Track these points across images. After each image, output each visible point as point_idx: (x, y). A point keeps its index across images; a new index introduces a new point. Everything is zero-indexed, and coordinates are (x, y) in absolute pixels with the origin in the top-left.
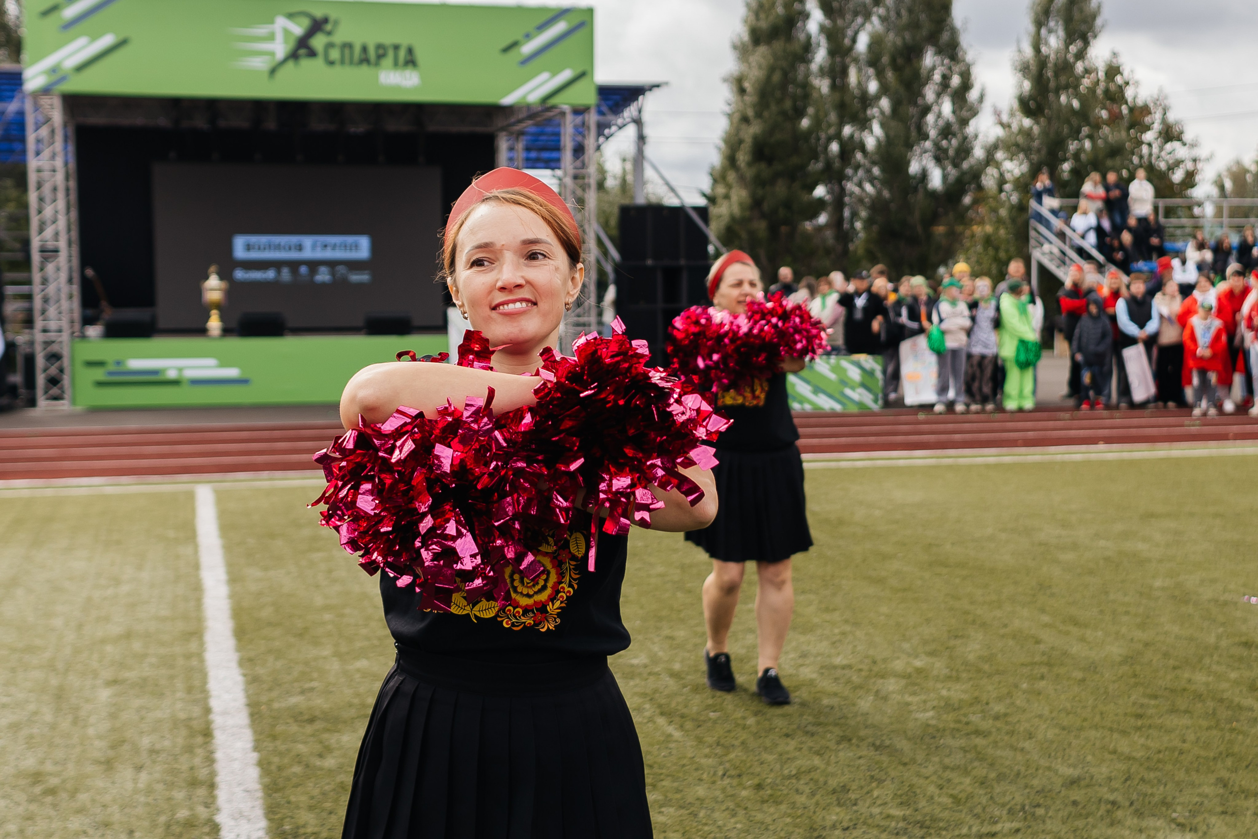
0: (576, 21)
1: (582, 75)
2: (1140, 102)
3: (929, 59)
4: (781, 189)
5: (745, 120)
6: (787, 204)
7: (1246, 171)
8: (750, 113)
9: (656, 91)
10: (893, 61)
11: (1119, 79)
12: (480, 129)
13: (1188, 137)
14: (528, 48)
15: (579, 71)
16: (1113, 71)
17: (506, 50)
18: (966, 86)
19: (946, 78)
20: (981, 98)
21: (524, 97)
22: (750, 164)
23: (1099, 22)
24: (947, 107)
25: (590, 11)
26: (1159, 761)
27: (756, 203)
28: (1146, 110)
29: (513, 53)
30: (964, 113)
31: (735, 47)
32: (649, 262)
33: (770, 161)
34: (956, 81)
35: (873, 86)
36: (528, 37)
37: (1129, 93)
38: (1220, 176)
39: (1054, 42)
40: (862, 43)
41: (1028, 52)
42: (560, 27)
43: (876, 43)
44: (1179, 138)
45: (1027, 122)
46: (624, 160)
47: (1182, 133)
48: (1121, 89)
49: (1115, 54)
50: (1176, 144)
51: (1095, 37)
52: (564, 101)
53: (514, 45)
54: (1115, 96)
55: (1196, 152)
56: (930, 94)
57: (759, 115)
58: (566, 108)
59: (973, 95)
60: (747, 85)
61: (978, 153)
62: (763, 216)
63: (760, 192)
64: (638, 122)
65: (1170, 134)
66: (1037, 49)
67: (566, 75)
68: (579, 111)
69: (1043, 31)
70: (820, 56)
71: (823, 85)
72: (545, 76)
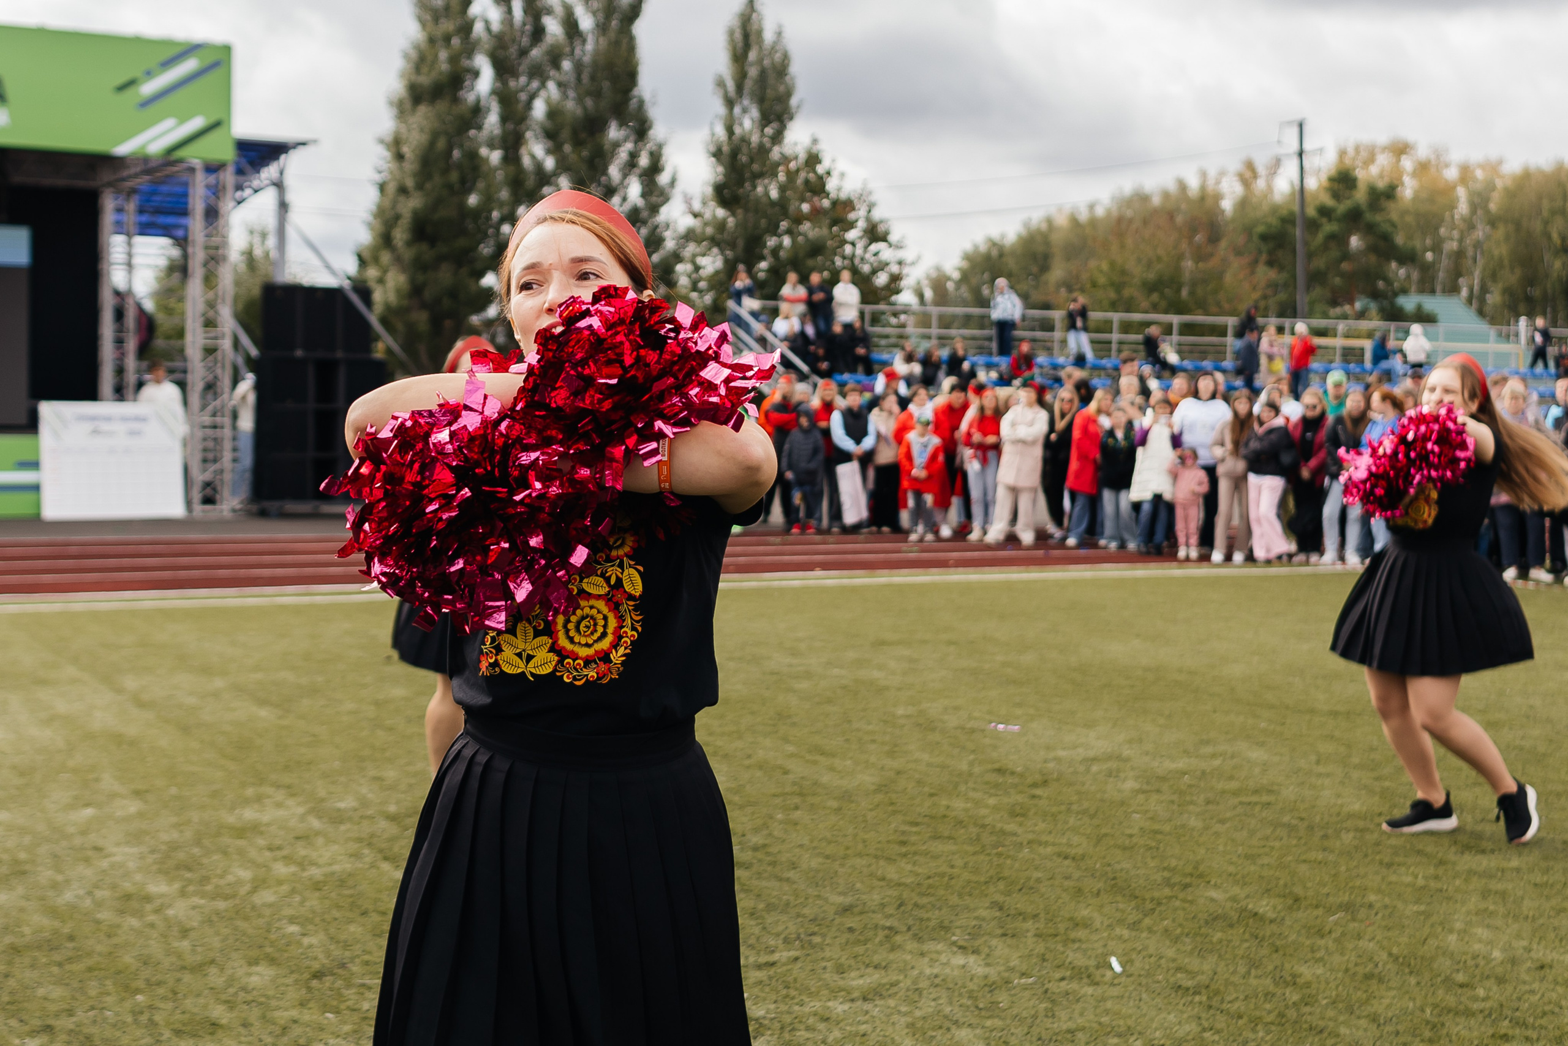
0: (210, 59)
1: (215, 125)
2: (843, 196)
3: (614, 132)
4: (445, 275)
5: (403, 190)
6: (453, 293)
7: (949, 279)
8: (410, 183)
9: (301, 149)
10: (575, 133)
11: (820, 169)
12: (81, 183)
13: (893, 238)
14: (148, 88)
15: (213, 119)
16: (813, 159)
17: (122, 88)
18: (655, 168)
19: (634, 156)
20: (673, 183)
21: (144, 146)
22: (409, 244)
23: (794, 101)
24: (634, 190)
25: (227, 49)
26: (930, 886)
27: (416, 291)
28: (848, 205)
29: (129, 93)
30: (654, 199)
31: (391, 103)
32: (299, 353)
33: (432, 241)
34: (644, 161)
35: (550, 163)
36: (149, 74)
37: (831, 185)
38: (919, 283)
39: (748, 122)
40: (539, 109)
41: (720, 132)
42: (190, 65)
43: (553, 113)
44: (883, 238)
45: (721, 213)
46: (251, 232)
47: (887, 233)
48: (821, 181)
49: (815, 141)
50: (880, 246)
51: (791, 118)
52: (195, 155)
53: (131, 83)
54: (817, 188)
55: (900, 254)
56: (614, 172)
57: (420, 187)
58: (196, 163)
59: (663, 179)
60: (406, 150)
61: (670, 244)
62: (424, 306)
63: (420, 278)
64: (279, 185)
65: (875, 234)
66: (730, 131)
67: (197, 123)
68: (212, 168)
69: (737, 110)
70: (492, 120)
71: (495, 157)
72: (169, 123)
